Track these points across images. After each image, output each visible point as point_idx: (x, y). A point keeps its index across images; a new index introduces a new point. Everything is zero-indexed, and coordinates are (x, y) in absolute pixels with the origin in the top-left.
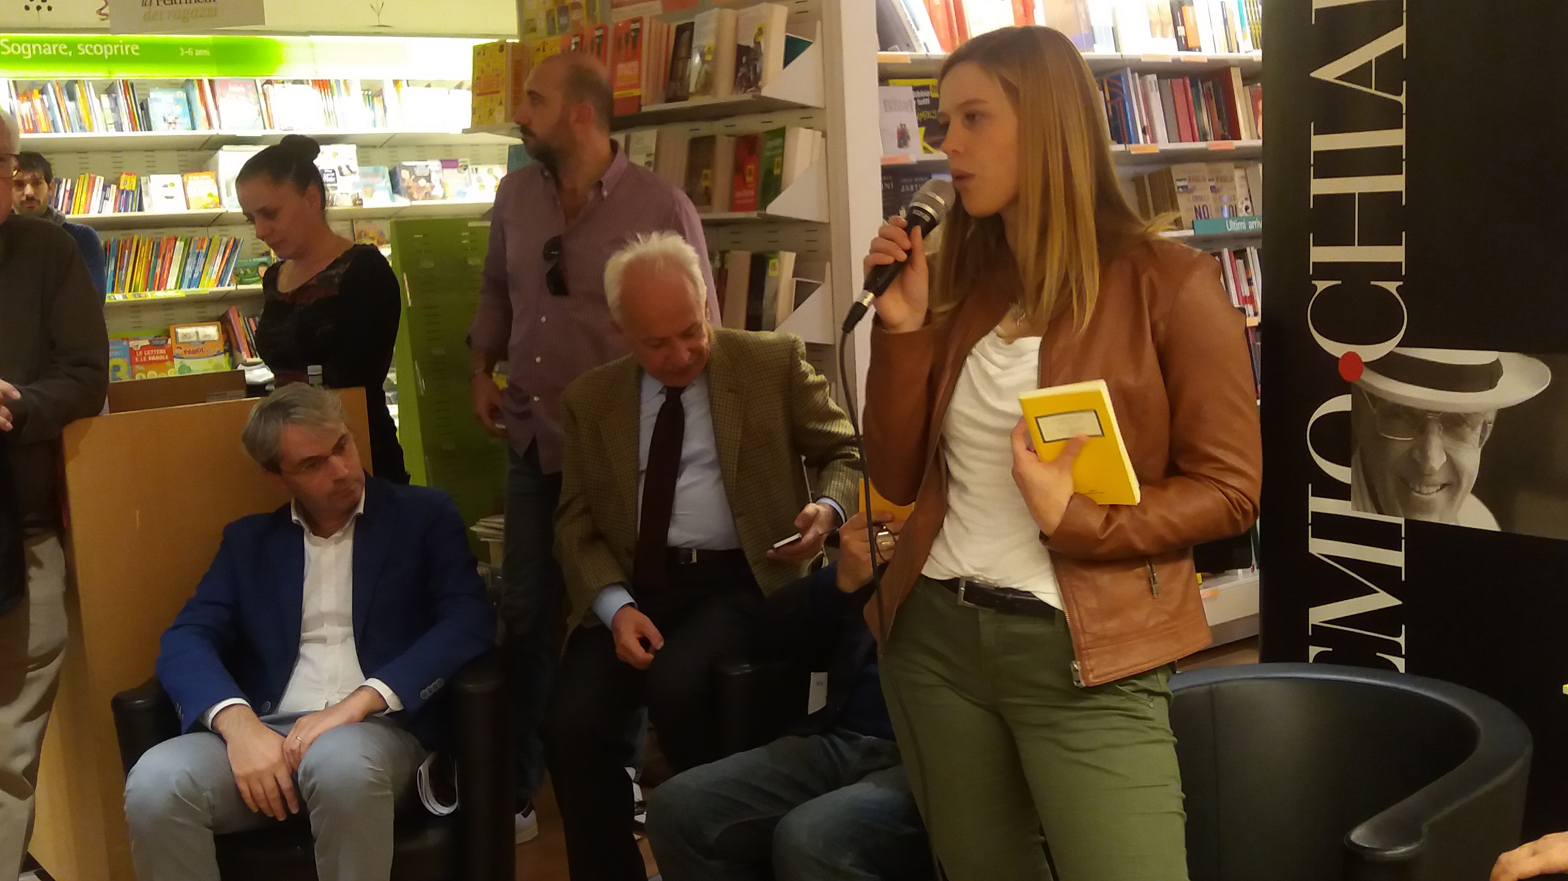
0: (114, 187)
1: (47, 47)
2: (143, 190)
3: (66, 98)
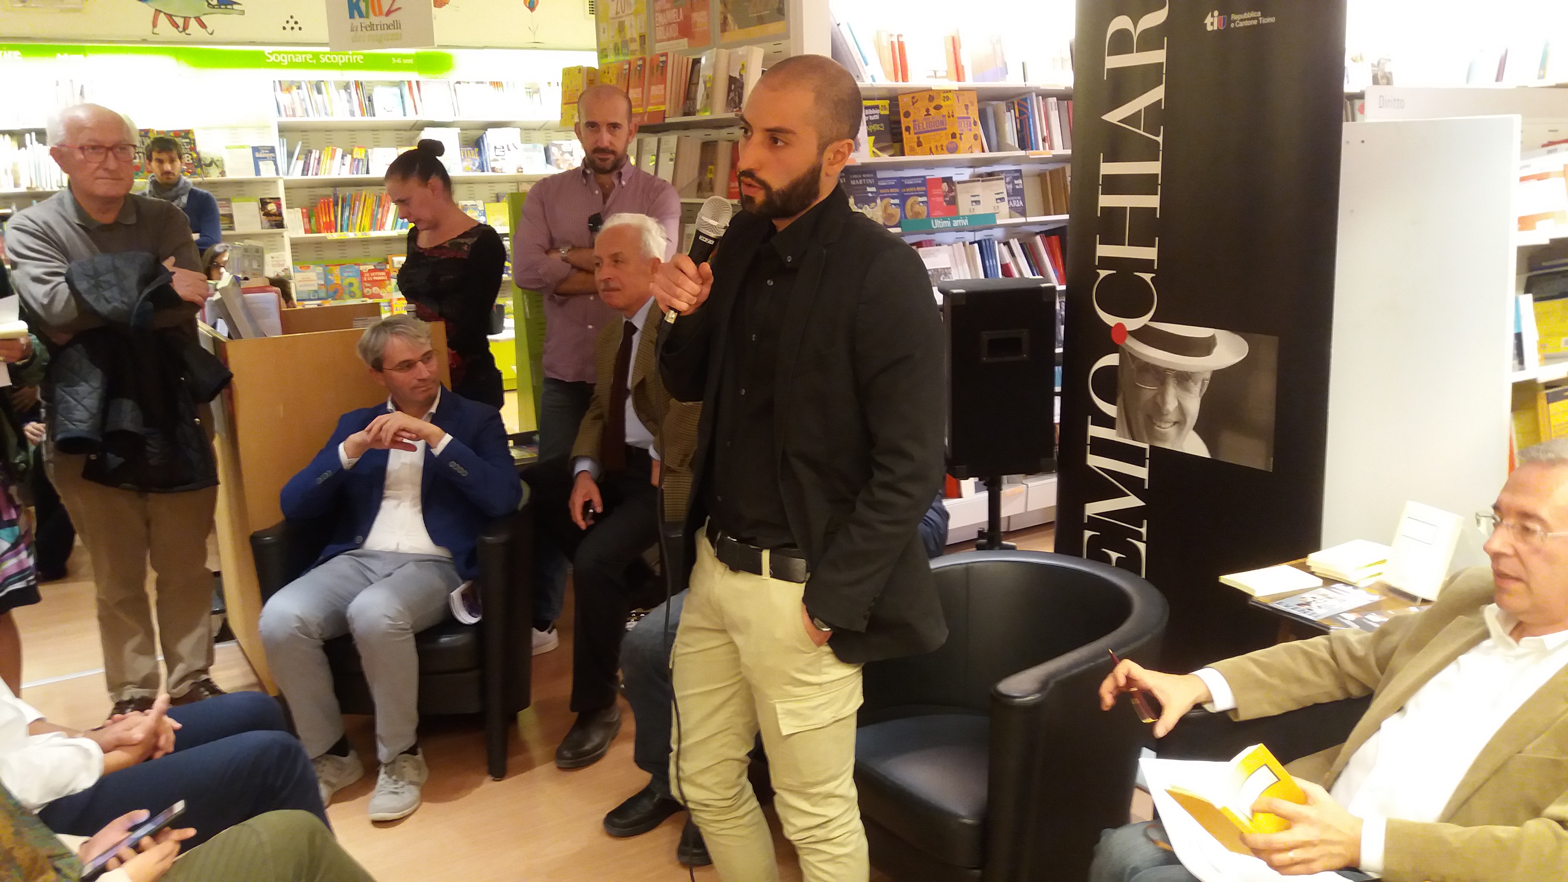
0: (349, 156)
1: (298, 57)
2: (370, 158)
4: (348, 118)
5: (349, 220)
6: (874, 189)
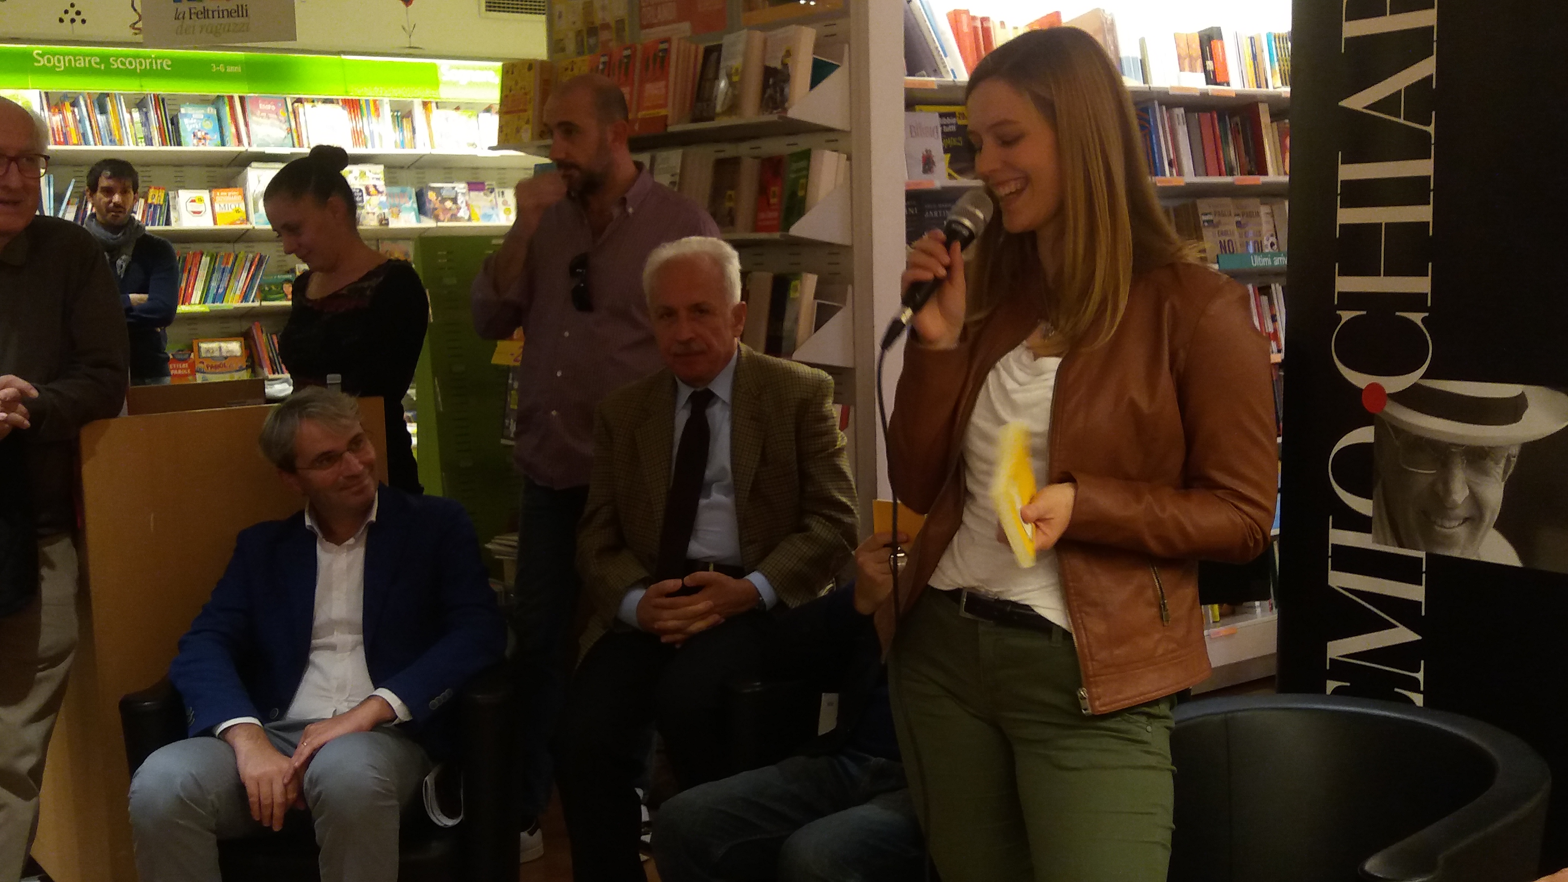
1: (80, 59)
2: (171, 204)
3: (97, 111)
4: (143, 147)
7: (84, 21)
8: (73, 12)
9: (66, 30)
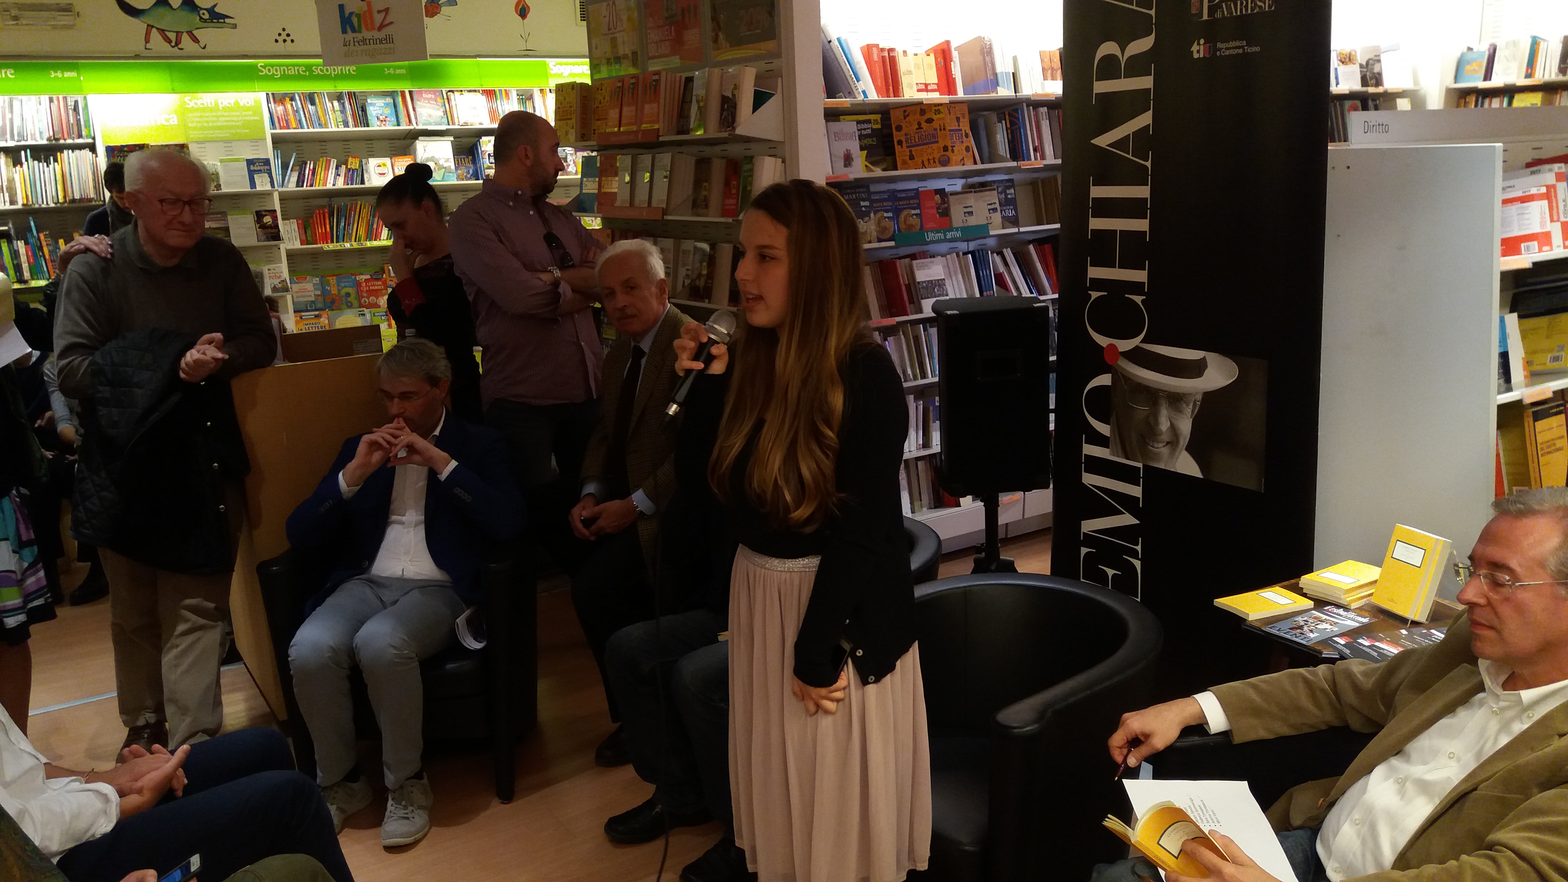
0: (344, 167)
1: (291, 69)
2: (364, 168)
3: (309, 104)
4: (342, 129)
5: (344, 230)
6: (867, 203)
7: (292, 41)
8: (284, 34)
9: (280, 48)
